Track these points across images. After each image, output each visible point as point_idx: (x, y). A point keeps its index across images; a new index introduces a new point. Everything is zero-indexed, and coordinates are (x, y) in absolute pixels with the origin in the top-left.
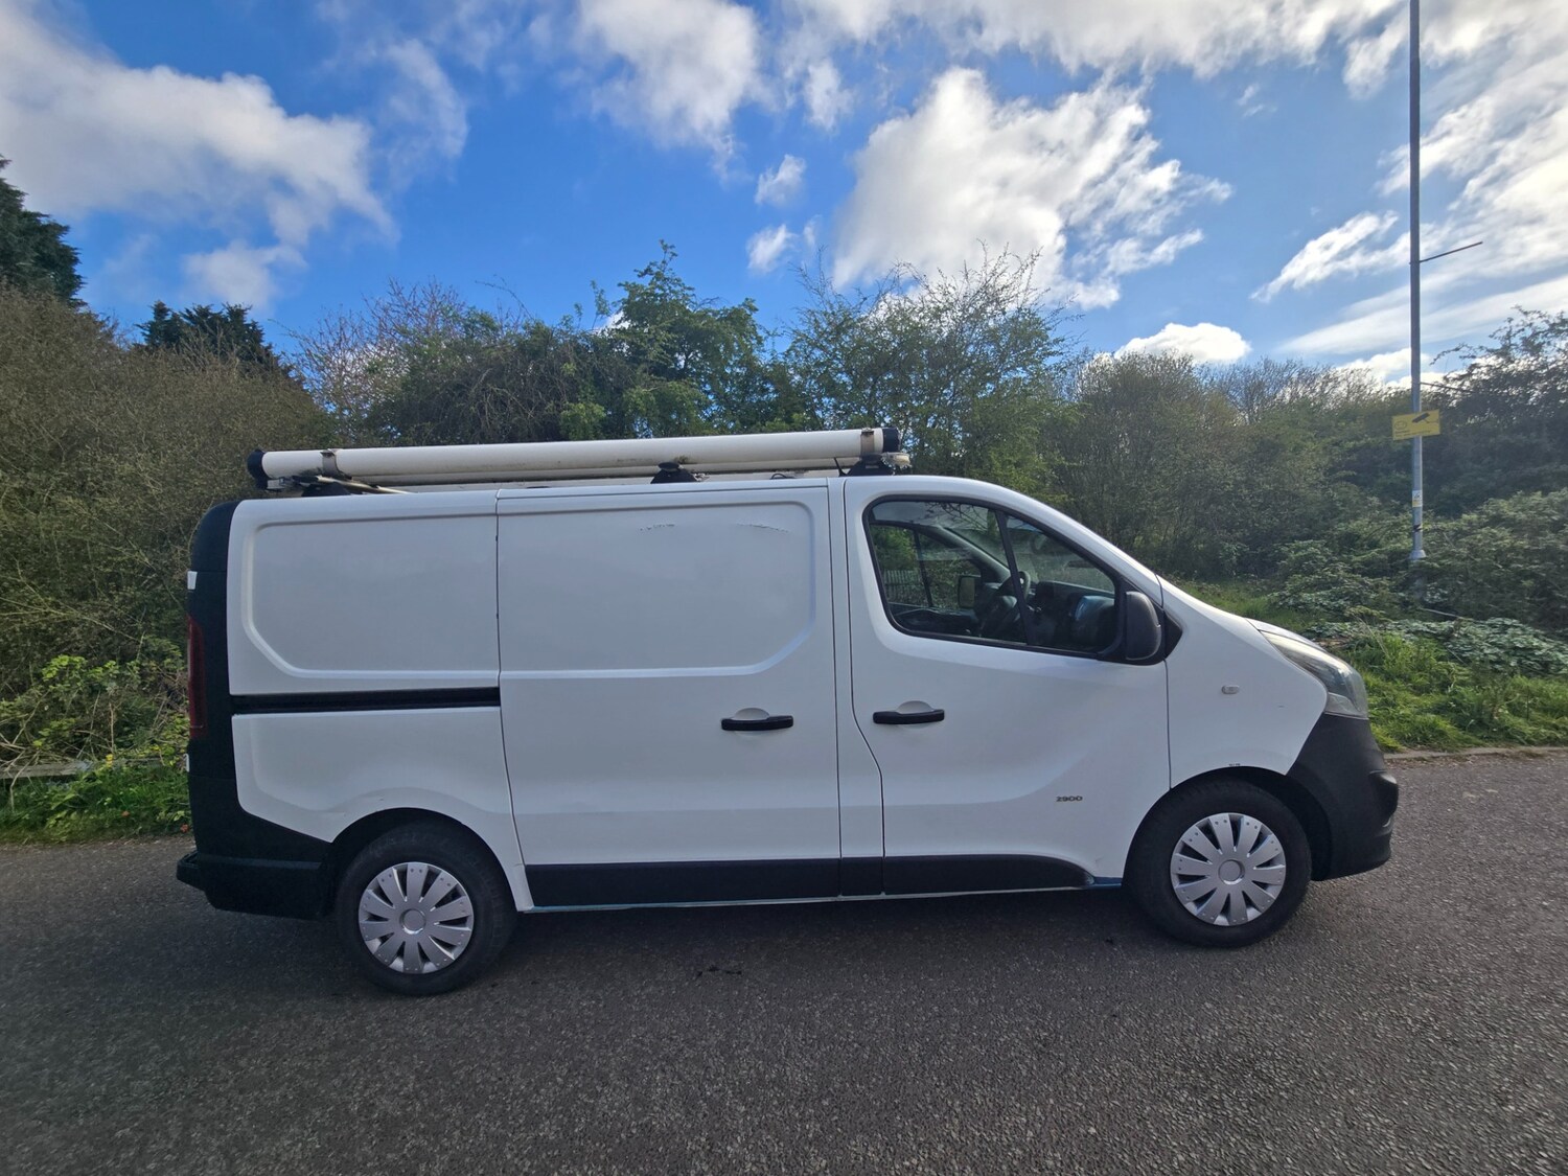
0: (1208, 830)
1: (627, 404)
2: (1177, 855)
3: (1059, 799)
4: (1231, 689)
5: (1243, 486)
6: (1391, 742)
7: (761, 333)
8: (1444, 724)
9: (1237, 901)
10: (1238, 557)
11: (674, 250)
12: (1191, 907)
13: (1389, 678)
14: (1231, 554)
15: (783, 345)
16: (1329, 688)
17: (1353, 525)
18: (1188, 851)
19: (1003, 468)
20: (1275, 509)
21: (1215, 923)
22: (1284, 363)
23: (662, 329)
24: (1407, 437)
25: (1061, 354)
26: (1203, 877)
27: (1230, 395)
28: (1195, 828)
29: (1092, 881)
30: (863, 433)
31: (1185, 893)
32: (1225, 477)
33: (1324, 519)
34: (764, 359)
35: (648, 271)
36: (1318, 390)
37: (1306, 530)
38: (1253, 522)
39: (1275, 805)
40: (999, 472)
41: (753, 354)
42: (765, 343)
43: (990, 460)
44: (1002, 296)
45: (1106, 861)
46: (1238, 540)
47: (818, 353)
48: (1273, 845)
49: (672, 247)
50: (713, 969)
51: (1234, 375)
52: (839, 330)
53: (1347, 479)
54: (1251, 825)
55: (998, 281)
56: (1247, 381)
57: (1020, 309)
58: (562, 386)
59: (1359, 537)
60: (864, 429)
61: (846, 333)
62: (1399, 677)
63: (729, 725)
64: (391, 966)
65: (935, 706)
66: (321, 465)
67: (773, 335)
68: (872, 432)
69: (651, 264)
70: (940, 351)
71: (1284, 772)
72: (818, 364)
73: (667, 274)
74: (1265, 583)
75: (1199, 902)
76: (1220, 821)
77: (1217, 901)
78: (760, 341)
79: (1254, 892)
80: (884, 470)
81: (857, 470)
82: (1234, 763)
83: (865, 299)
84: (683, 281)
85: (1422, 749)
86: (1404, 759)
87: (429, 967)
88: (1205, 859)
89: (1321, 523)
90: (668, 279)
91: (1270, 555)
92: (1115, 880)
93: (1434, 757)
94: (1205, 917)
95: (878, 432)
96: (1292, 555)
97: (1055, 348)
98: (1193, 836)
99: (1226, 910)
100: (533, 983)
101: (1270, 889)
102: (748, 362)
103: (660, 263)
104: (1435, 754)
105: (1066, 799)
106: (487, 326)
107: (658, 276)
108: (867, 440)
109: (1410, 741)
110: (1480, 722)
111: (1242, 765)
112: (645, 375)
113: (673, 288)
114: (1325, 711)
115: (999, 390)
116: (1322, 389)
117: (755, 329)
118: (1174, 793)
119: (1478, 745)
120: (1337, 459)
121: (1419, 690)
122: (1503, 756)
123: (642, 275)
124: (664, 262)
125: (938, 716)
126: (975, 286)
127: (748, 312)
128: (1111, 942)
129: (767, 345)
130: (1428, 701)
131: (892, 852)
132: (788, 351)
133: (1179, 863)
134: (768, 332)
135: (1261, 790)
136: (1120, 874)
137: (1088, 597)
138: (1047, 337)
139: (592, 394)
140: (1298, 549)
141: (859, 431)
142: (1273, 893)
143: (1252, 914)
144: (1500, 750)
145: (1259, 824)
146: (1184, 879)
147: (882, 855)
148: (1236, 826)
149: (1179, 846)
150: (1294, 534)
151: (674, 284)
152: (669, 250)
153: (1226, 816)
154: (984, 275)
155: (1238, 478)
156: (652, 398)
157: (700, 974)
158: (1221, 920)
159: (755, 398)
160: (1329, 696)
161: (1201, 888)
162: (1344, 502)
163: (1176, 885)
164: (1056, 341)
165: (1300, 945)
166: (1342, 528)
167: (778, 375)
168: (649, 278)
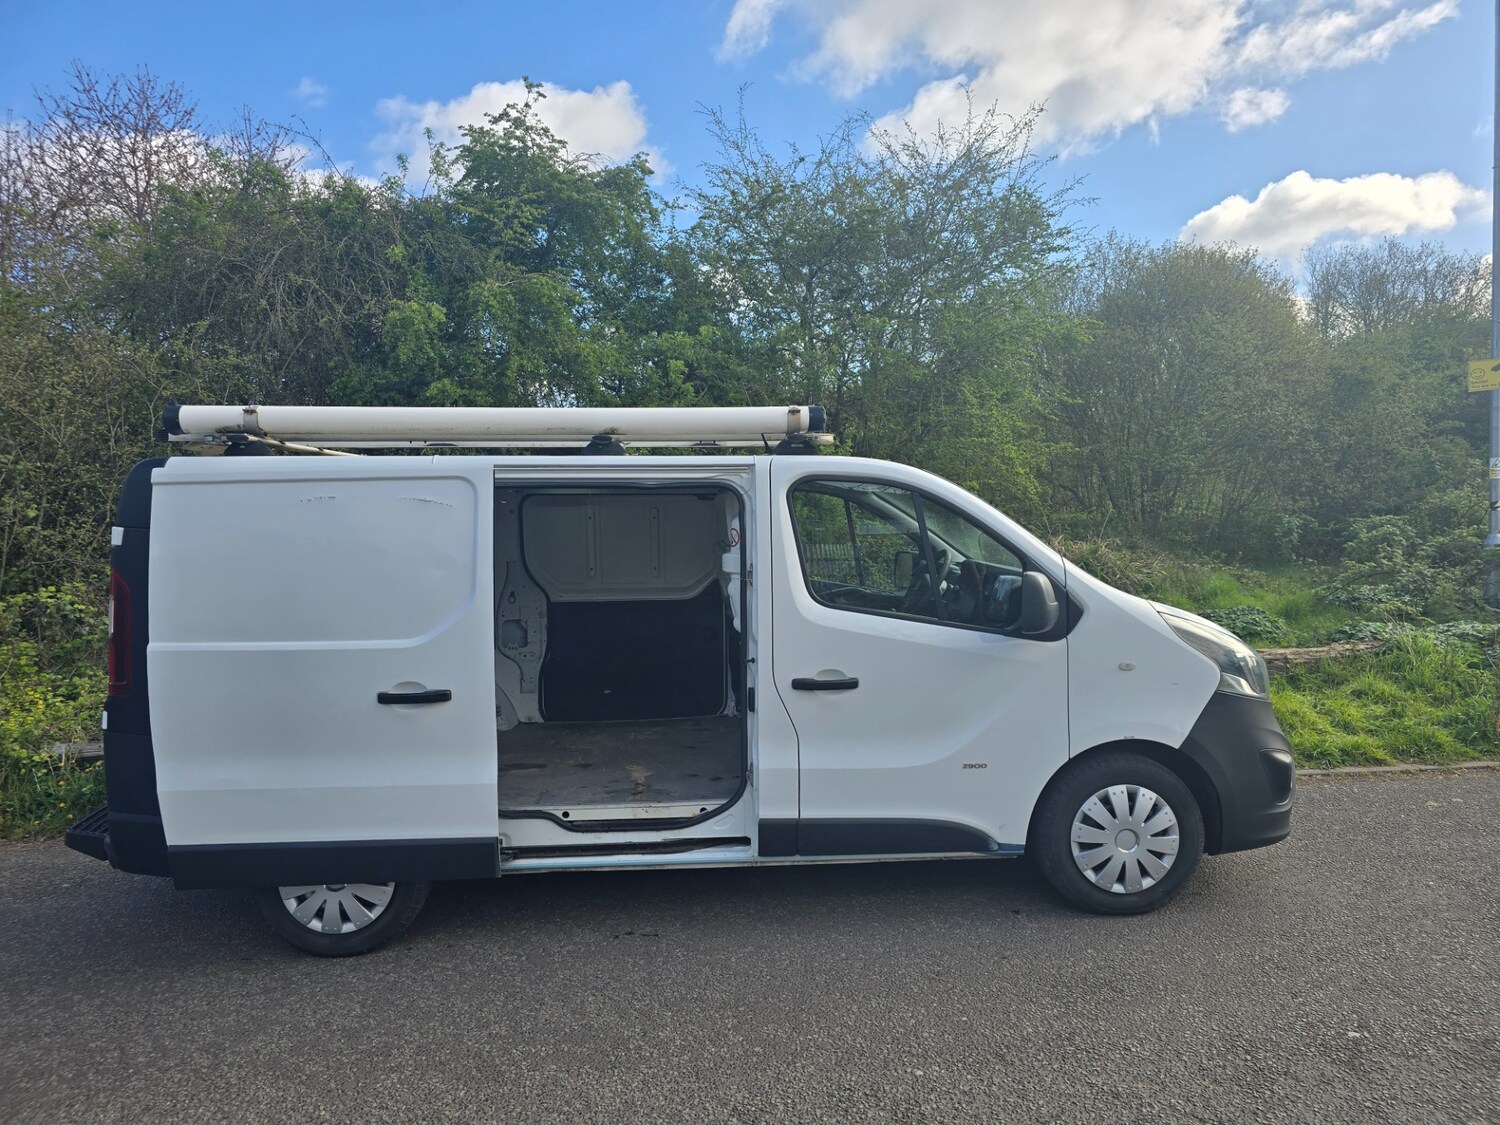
0: (1106, 801)
1: (476, 303)
2: (1077, 824)
3: (965, 766)
4: (1128, 665)
5: (1312, 437)
6: (1381, 754)
7: (656, 204)
8: (1443, 736)
9: (1132, 870)
10: (1300, 535)
11: (541, 90)
12: (1090, 875)
13: (1410, 687)
14: (1290, 531)
15: (687, 217)
16: (1223, 669)
17: (1451, 496)
18: (1087, 820)
19: (982, 406)
20: (1357, 470)
21: (1112, 890)
22: (1417, 248)
23: (526, 202)
24: (1485, 389)
25: (1068, 249)
26: (1100, 845)
27: (1339, 293)
28: (1094, 799)
29: (996, 848)
30: (790, 411)
31: (1085, 861)
32: (1288, 424)
33: (1418, 486)
34: (659, 240)
35: (504, 115)
36: (1463, 291)
37: (1394, 501)
38: (1326, 487)
39: (1171, 778)
40: (975, 411)
41: (645, 231)
42: (662, 217)
43: (963, 394)
44: (992, 162)
45: (1010, 829)
46: (1305, 511)
47: (734, 235)
48: (1167, 817)
49: (539, 85)
50: (629, 934)
51: (1344, 264)
52: (765, 203)
53: (1457, 431)
54: (1147, 797)
55: (986, 143)
56: (1363, 272)
57: (1012, 188)
58: (383, 274)
59: (1455, 512)
60: (791, 407)
61: (772, 206)
62: (1421, 686)
63: (385, 699)
64: (308, 926)
65: (849, 675)
66: (241, 422)
67: (672, 207)
68: (799, 411)
69: (508, 106)
70: (904, 236)
71: (1177, 745)
72: (733, 248)
73: (530, 121)
74: (1326, 572)
75: (1097, 869)
76: (1118, 793)
77: (1114, 868)
78: (654, 216)
79: (1149, 862)
80: (810, 448)
81: (785, 449)
82: (1129, 737)
83: (802, 160)
84: (552, 131)
85: (1414, 762)
86: (1388, 772)
87: (348, 928)
88: (1102, 828)
89: (1414, 491)
90: (532, 128)
91: (1344, 533)
92: (1018, 847)
93: (1421, 771)
94: (1102, 884)
95: (805, 411)
96: (1364, 536)
97: (1059, 242)
98: (1092, 806)
99: (1121, 879)
100: (449, 946)
101: (1166, 859)
102: (636, 242)
103: (521, 106)
104: (1423, 767)
105: (971, 766)
106: (275, 182)
107: (518, 123)
108: (792, 417)
109: (1400, 754)
110: (1484, 736)
111: (1136, 738)
112: (499, 263)
113: (537, 138)
114: (1217, 690)
115: (982, 295)
116: (1469, 290)
117: (648, 200)
118: (1073, 763)
119: (1473, 759)
120: (1449, 402)
121: (1437, 701)
122: (1494, 769)
123: (495, 121)
124: (527, 105)
125: (852, 685)
126: (953, 152)
127: (640, 175)
128: (1017, 912)
129: (665, 220)
130: (1440, 713)
131: (807, 814)
132: (693, 229)
133: (1079, 832)
134: (666, 204)
135: (1157, 764)
136: (1023, 841)
137: (1002, 577)
138: (1048, 225)
139: (424, 285)
140: (1370, 529)
141: (786, 409)
142: (1167, 863)
143: (1147, 883)
144: (1491, 764)
145: (1154, 796)
146: (1084, 847)
147: (797, 817)
148: (1132, 798)
149: (1079, 816)
150: (1378, 505)
151: (539, 134)
152: (535, 90)
153: (1123, 788)
154: (966, 134)
155: (1306, 427)
156: (510, 297)
157: (617, 937)
158: (1118, 888)
159: (643, 292)
160: (1222, 676)
161: (1098, 856)
162: (1448, 465)
163: (1076, 851)
164: (1060, 233)
165: (1192, 913)
166: (1434, 498)
167: (678, 260)
168: (504, 124)
